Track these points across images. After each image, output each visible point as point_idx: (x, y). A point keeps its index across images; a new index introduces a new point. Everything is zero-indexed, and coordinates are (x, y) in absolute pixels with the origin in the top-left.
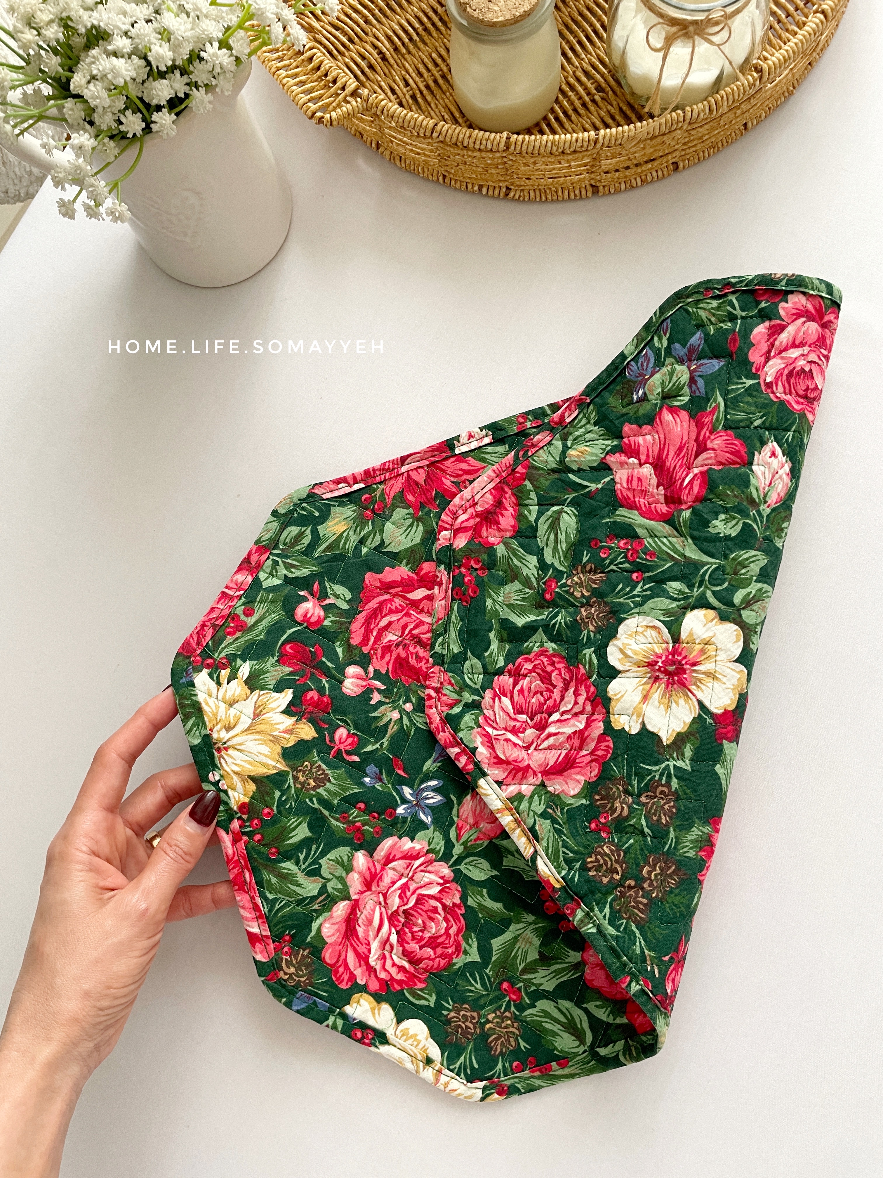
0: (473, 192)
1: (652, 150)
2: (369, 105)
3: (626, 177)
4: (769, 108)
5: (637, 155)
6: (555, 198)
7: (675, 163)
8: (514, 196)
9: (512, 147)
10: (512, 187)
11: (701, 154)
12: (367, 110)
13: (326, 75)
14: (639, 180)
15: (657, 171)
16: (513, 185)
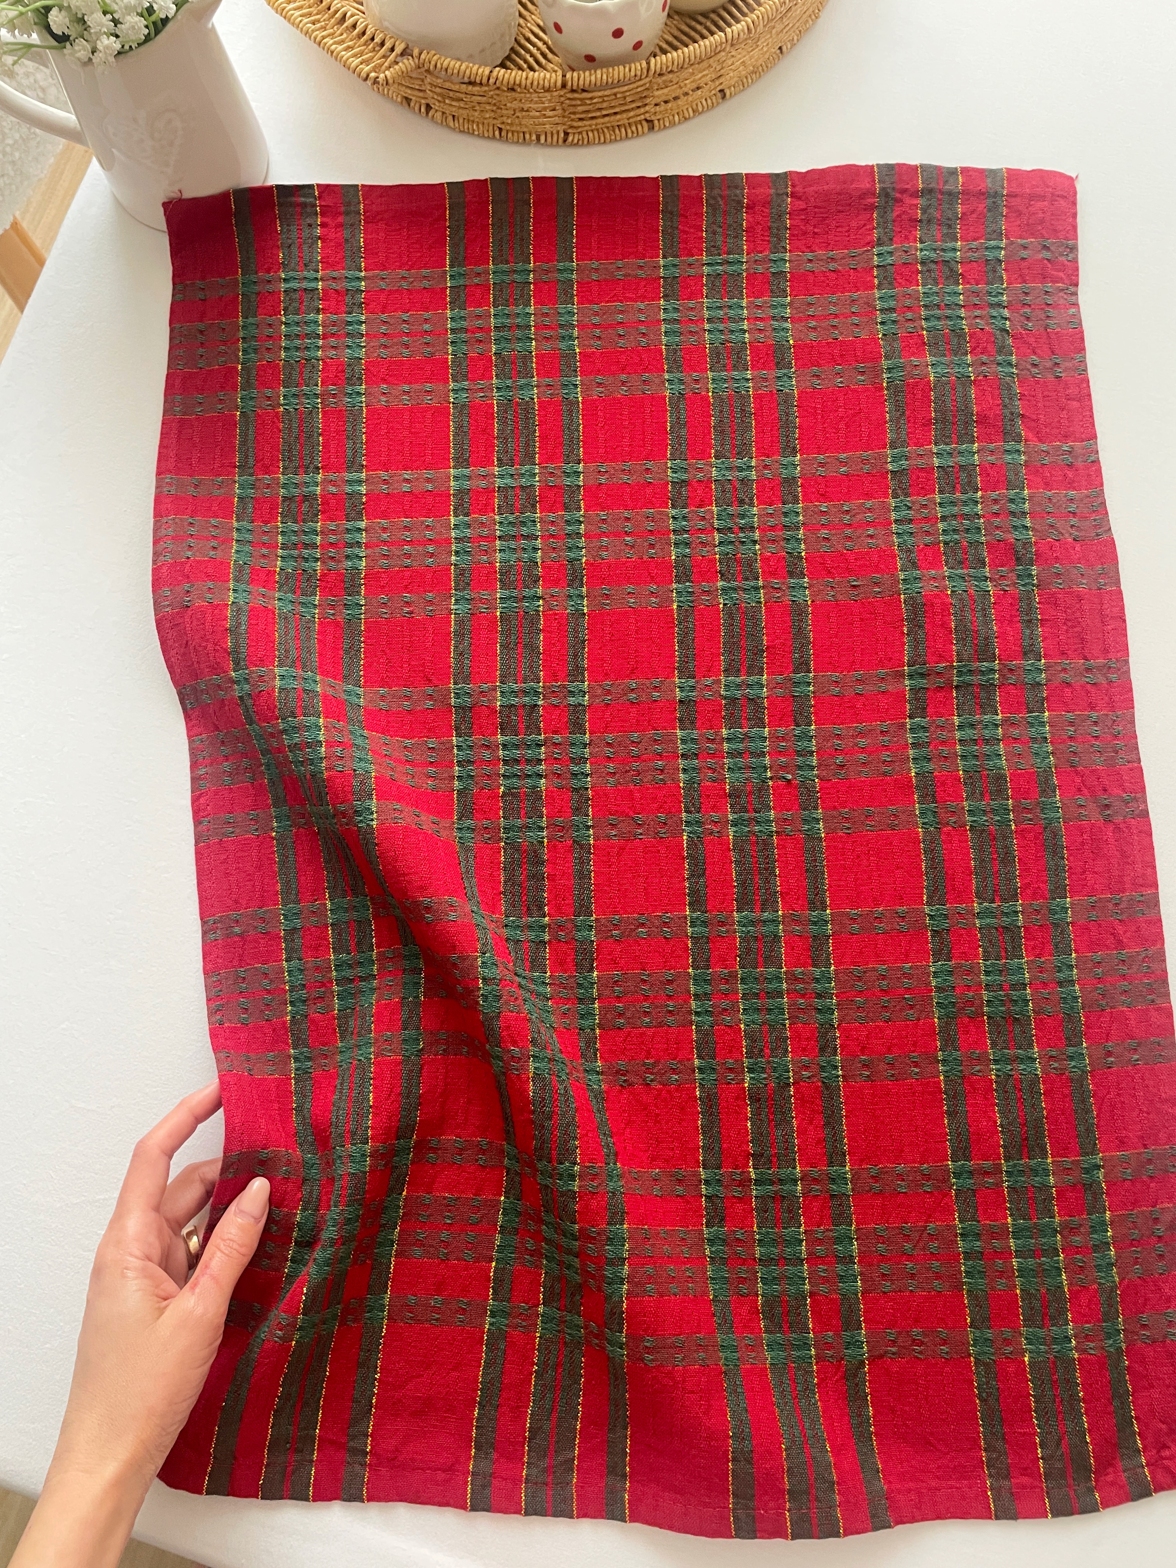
1: (700, 75)
2: (421, 61)
4: (800, 31)
6: (613, 137)
7: (721, 91)
8: (573, 141)
9: (570, 84)
10: (570, 131)
11: (745, 80)
12: (419, 67)
13: (373, 39)
14: (690, 110)
15: (706, 100)
16: (571, 127)
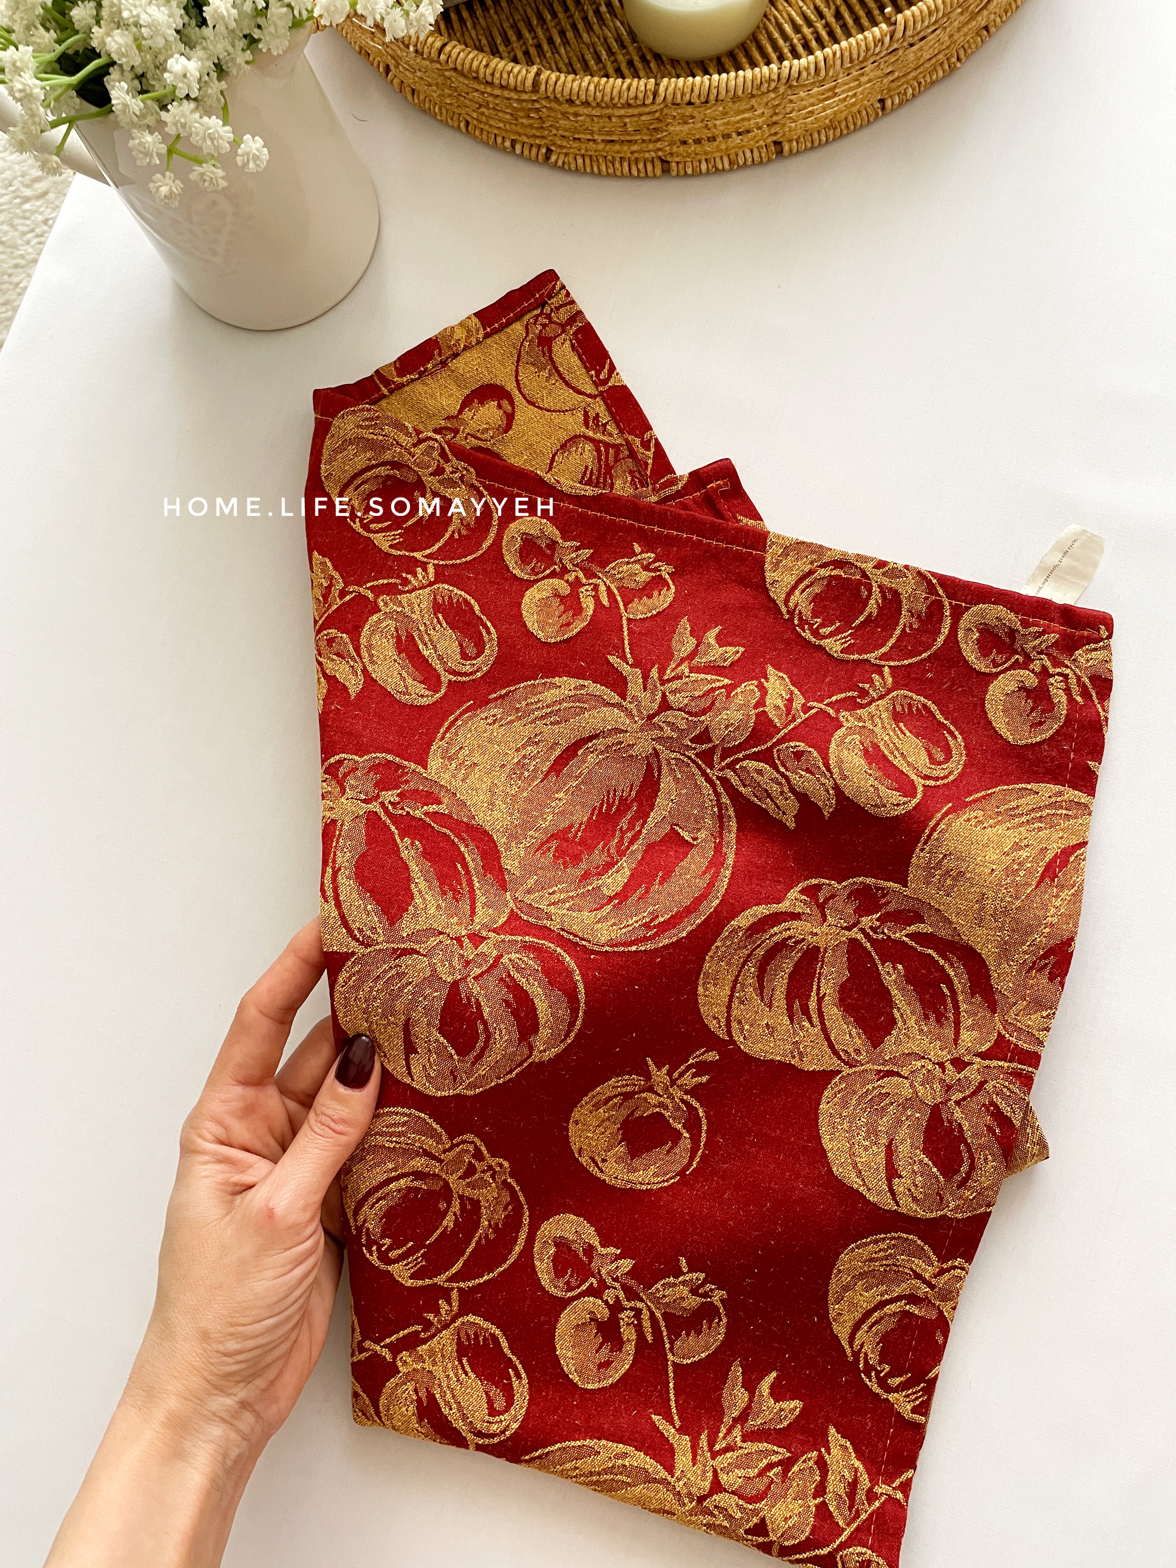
0: (504, 149)
1: (738, 118)
3: (706, 153)
4: (919, 84)
5: (717, 122)
6: (611, 171)
7: (777, 143)
8: (556, 161)
9: (543, 87)
10: (553, 148)
11: (816, 136)
14: (726, 160)
15: (752, 151)
16: (554, 144)
